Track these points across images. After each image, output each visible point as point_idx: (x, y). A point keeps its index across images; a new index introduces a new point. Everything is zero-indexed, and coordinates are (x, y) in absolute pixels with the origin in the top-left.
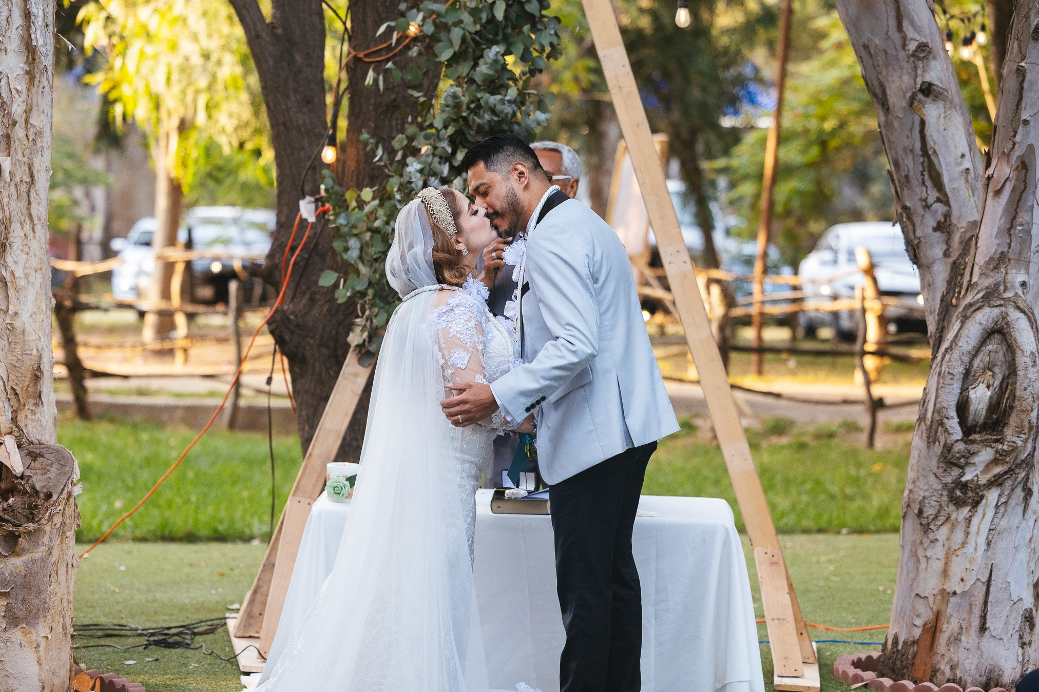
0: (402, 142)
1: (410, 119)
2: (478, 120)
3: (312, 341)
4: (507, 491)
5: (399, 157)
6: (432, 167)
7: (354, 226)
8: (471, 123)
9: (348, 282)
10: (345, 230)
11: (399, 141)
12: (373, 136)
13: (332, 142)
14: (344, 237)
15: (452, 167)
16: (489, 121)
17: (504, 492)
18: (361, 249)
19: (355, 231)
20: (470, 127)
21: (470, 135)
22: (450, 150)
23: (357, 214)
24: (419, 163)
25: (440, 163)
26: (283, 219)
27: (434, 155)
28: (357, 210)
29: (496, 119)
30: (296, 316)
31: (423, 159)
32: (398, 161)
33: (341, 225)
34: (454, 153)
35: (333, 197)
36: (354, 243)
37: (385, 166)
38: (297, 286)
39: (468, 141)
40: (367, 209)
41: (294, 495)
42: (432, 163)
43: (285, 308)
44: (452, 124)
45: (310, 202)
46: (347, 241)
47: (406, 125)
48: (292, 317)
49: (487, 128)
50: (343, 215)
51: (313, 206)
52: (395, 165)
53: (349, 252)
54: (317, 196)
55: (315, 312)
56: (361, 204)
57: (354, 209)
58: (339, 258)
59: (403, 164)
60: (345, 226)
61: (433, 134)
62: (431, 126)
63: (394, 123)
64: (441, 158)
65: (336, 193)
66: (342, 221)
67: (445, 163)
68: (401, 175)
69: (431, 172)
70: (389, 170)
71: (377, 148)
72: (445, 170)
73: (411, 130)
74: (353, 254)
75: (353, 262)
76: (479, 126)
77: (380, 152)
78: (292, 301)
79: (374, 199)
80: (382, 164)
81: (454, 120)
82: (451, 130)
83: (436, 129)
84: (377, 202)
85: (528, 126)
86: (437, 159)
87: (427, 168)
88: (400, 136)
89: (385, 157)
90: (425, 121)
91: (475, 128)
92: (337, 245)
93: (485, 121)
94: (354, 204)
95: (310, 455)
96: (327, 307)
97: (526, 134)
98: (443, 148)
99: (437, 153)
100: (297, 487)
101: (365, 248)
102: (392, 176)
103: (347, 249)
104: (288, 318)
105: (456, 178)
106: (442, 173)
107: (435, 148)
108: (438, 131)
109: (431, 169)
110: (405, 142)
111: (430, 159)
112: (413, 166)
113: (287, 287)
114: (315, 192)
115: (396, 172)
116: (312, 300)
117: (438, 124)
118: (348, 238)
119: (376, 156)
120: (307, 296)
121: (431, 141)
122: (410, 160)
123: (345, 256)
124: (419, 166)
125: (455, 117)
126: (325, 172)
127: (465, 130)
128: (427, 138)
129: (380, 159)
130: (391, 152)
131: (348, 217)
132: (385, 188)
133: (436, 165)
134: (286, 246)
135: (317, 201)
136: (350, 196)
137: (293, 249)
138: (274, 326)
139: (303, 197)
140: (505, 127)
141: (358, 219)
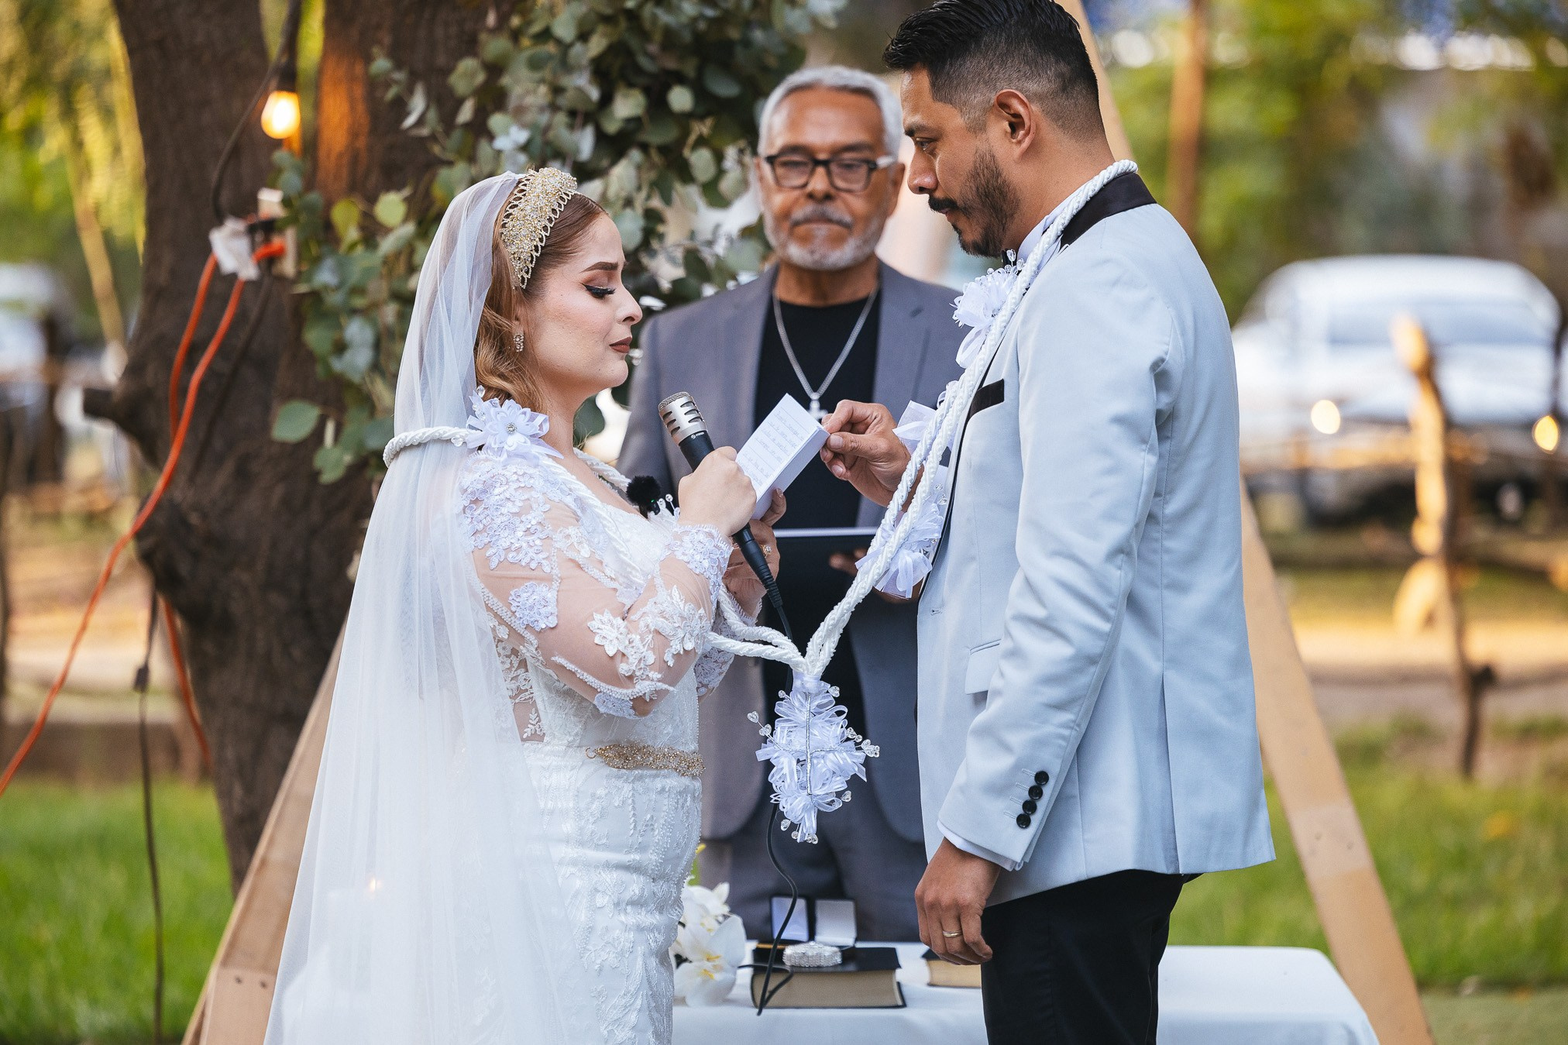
0: (473, 75)
1: (491, 19)
2: (665, 18)
3: (245, 577)
4: (789, 951)
5: (466, 113)
6: (551, 135)
7: (358, 290)
8: (647, 25)
9: (349, 429)
10: (334, 299)
11: (466, 74)
12: (398, 65)
13: (288, 80)
14: (334, 318)
15: (601, 137)
16: (695, 20)
17: (781, 953)
18: (377, 346)
19: (359, 302)
20: (645, 36)
21: (647, 54)
22: (594, 94)
23: (363, 261)
24: (523, 126)
25: (571, 127)
26: (163, 278)
27: (554, 107)
28: (360, 250)
29: (710, 12)
30: (204, 516)
31: (529, 117)
32: (467, 126)
33: (326, 287)
34: (606, 100)
35: (303, 218)
36: (357, 332)
37: (433, 137)
38: (205, 445)
39: (639, 70)
40: (387, 245)
41: (225, 963)
42: (547, 129)
43: (178, 495)
44: (601, 29)
45: (235, 234)
46: (340, 327)
47: (483, 37)
48: (194, 519)
49: (687, 37)
50: (329, 263)
51: (243, 244)
52: (457, 135)
53: (348, 356)
54: (253, 220)
55: (252, 503)
56: (372, 231)
57: (353, 246)
58: (319, 370)
59: (479, 129)
60: (338, 288)
61: (550, 57)
62: (546, 35)
63: (439, 32)
64: (572, 113)
65: (310, 209)
66: (325, 276)
67: (584, 125)
68: (472, 159)
69: (549, 151)
70: (444, 148)
71: (411, 91)
72: (585, 143)
73: (494, 46)
74: (357, 360)
75: (356, 378)
76: (669, 34)
77: (418, 104)
78: (191, 479)
79: (405, 220)
80: (425, 132)
81: (607, 20)
82: (597, 44)
83: (559, 42)
84: (410, 228)
85: (789, 30)
86: (561, 118)
87: (538, 141)
88: (467, 64)
89: (432, 115)
90: (528, 23)
91: (658, 37)
92: (316, 337)
93: (684, 19)
94: (352, 234)
95: (264, 862)
96: (279, 491)
97: (783, 50)
98: (580, 90)
99: (564, 101)
100: (233, 944)
101: (384, 344)
102: (450, 164)
103: (341, 347)
104: (184, 522)
105: (614, 162)
106: (577, 151)
107: (557, 90)
108: (565, 47)
109: (547, 143)
110: (481, 78)
111: (544, 119)
112: (509, 135)
113: (183, 450)
114: (246, 206)
115: (459, 153)
116: (243, 476)
117: (564, 29)
118: (343, 320)
119: (407, 114)
120: (229, 466)
121: (547, 73)
122: (496, 121)
123: (338, 365)
124: (521, 136)
125: (608, 11)
126: (280, 156)
127: (634, 43)
128: (535, 64)
129: (420, 122)
130: (445, 102)
131: (341, 268)
132: (427, 193)
133: (561, 132)
134: (175, 344)
135: (251, 230)
136: (346, 217)
137: (194, 351)
138: (149, 542)
139: (219, 222)
140: (734, 33)
141: (368, 272)
